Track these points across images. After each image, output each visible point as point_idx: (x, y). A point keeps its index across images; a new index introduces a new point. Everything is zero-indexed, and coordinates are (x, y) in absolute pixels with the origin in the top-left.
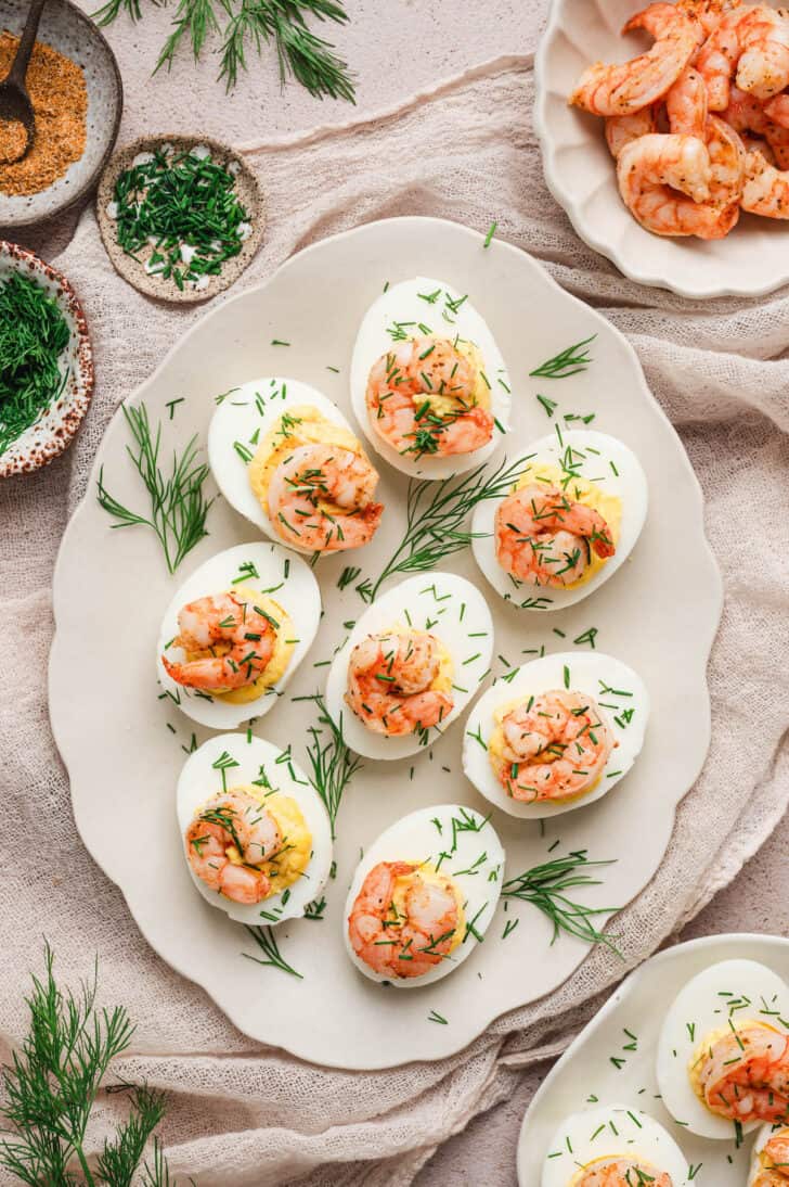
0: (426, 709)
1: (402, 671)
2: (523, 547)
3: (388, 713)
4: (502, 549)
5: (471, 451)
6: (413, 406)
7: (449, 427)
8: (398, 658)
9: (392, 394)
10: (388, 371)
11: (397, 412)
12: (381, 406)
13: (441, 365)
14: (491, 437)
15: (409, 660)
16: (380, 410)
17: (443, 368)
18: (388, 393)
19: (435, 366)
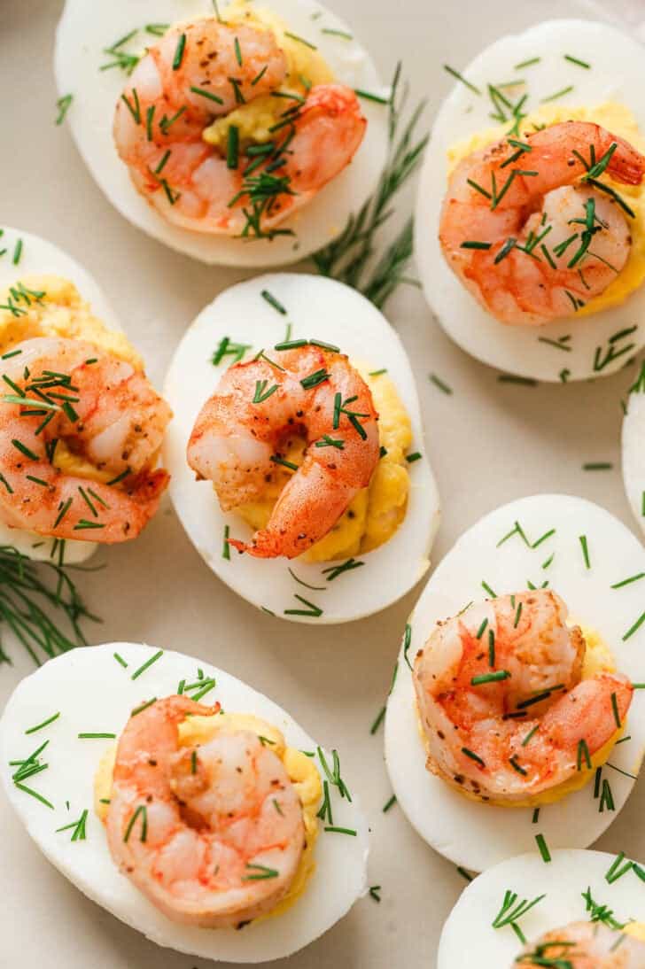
0: (585, 713)
1: (516, 652)
2: (513, 262)
3: (519, 750)
4: (487, 295)
5: (349, 161)
6: (213, 151)
7: (290, 148)
8: (500, 629)
9: (168, 154)
10: (138, 121)
11: (196, 177)
12: (164, 182)
13: (212, 56)
14: (364, 121)
15: (523, 625)
16: (168, 191)
17: (219, 57)
18: (162, 155)
19: (204, 64)
